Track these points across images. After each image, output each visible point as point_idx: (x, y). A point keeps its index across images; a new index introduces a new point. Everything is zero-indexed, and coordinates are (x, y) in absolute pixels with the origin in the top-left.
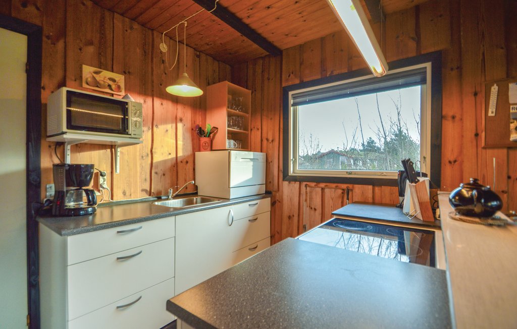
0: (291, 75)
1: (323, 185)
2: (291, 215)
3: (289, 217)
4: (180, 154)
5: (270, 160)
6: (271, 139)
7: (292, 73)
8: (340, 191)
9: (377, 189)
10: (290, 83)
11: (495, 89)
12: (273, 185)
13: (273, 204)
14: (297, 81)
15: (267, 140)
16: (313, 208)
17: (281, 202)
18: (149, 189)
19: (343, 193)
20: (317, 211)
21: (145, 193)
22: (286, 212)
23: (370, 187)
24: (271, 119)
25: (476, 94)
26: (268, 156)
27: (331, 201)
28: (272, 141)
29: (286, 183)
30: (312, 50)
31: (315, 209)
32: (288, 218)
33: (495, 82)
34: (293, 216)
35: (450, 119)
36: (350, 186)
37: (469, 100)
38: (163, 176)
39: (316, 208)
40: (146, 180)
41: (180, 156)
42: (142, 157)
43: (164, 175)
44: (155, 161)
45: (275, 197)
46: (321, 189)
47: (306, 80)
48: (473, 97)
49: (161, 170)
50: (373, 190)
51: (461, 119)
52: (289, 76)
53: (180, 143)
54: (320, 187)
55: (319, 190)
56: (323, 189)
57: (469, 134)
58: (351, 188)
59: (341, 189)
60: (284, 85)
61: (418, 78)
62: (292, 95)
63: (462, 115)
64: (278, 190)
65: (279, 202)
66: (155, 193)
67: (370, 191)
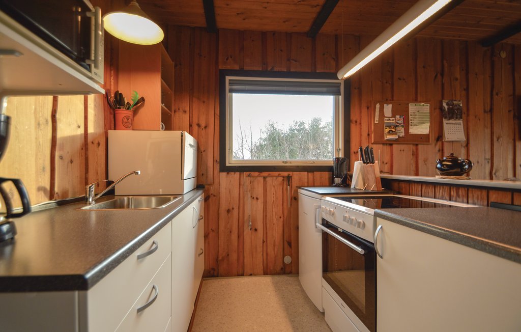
0: (230, 58)
1: (265, 174)
2: (231, 208)
3: (228, 211)
4: (91, 130)
5: (202, 149)
6: (203, 125)
7: (231, 57)
8: (281, 179)
9: (310, 174)
10: (229, 67)
11: (378, 106)
12: (207, 177)
13: (206, 199)
14: (237, 67)
15: (199, 125)
16: (255, 198)
17: (217, 195)
18: (48, 187)
19: (283, 180)
20: (259, 201)
21: (42, 193)
22: (224, 206)
23: (306, 173)
24: (204, 102)
25: (368, 108)
26: (200, 145)
27: (273, 188)
28: (206, 127)
29: (224, 174)
30: (253, 41)
31: (257, 199)
32: (226, 212)
33: (378, 102)
34: (233, 209)
35: (354, 122)
36: (291, 173)
37: (365, 111)
38: (70, 164)
39: (258, 197)
40: (44, 168)
41: (91, 133)
42: (39, 124)
43: (71, 162)
44: (60, 135)
45: (208, 190)
46: (262, 178)
47: (246, 68)
48: (367, 110)
49: (68, 152)
50: (308, 175)
51: (360, 124)
52: (227, 59)
53: (91, 112)
54: (261, 176)
55: (261, 179)
56: (265, 178)
57: (365, 134)
58: (291, 175)
59: (281, 176)
60: (220, 67)
61: (335, 89)
62: (230, 80)
63: (360, 121)
64: (213, 183)
65: (214, 196)
66: (59, 193)
67: (306, 177)
